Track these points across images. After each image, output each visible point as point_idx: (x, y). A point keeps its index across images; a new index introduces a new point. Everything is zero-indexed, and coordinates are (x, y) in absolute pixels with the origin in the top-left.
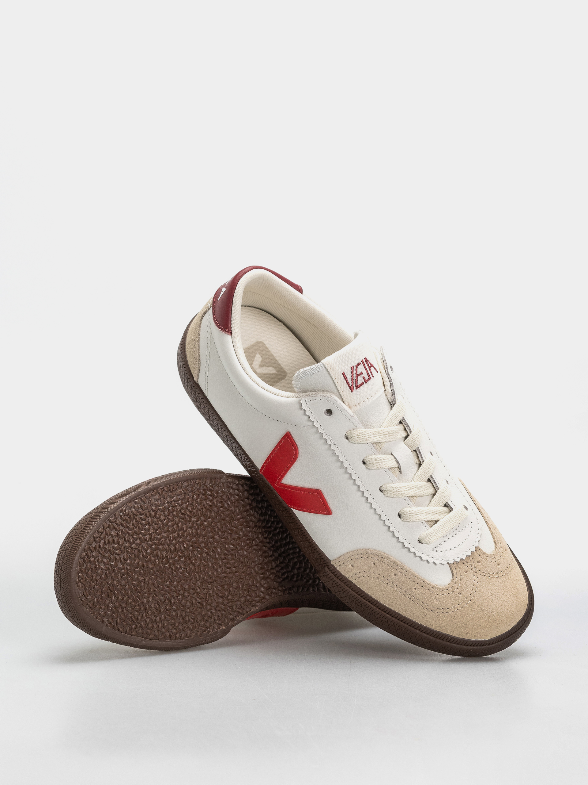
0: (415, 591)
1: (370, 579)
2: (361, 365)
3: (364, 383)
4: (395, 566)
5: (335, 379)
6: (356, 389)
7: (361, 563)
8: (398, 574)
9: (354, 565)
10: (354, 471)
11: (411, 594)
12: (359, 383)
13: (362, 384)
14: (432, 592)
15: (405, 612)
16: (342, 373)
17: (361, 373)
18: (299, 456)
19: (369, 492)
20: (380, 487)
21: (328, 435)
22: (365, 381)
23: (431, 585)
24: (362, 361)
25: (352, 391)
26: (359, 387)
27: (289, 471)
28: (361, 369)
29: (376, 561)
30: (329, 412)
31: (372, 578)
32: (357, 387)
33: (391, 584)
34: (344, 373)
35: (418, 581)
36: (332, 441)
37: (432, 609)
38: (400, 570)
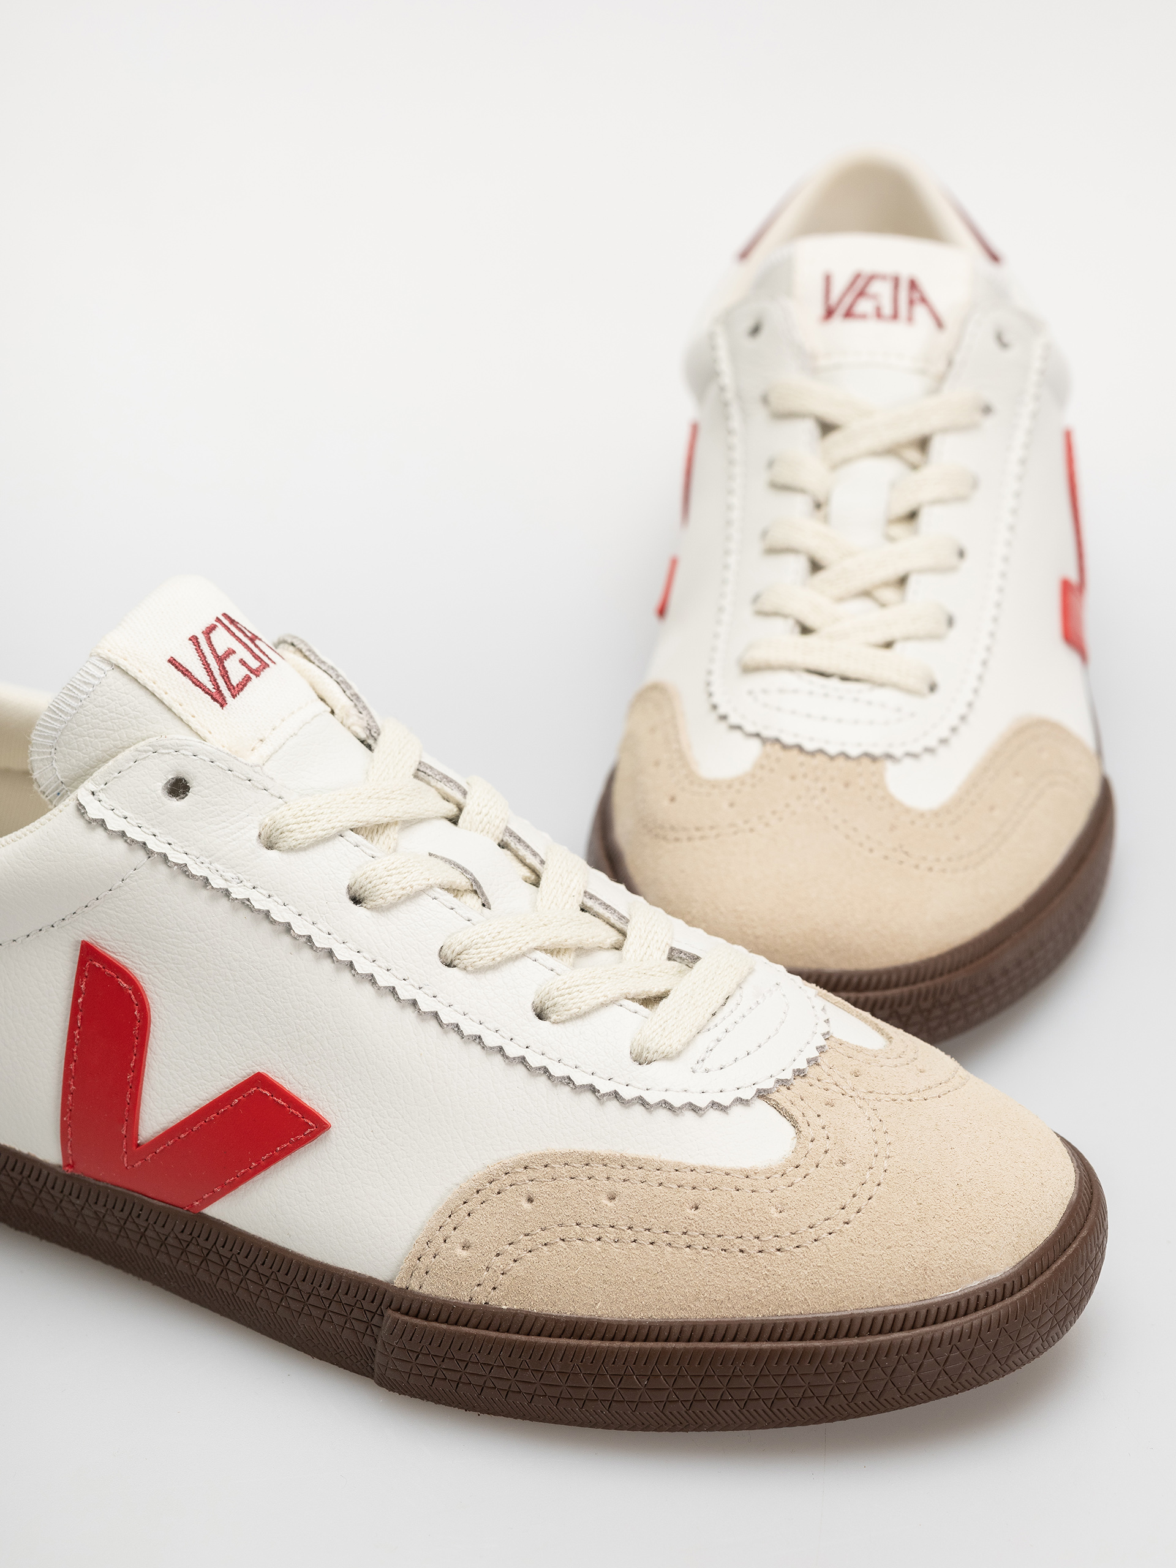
0: (696, 1212)
1: (538, 1256)
2: (217, 629)
3: (252, 675)
4: (597, 1169)
5: (152, 684)
6: (234, 696)
7: (489, 1220)
8: (620, 1187)
9: (472, 1239)
10: (335, 936)
11: (689, 1228)
12: (235, 680)
13: (247, 679)
14: (753, 1191)
15: (697, 1304)
16: (169, 661)
17: (230, 652)
18: (151, 1005)
19: (412, 982)
20: (440, 956)
21: (207, 860)
22: (251, 673)
23: (735, 1171)
24: (218, 620)
25: (222, 706)
26: (242, 689)
27: (146, 1080)
28: (222, 640)
29: (530, 1188)
30: (178, 788)
31: (545, 1248)
32: (236, 690)
33: (612, 1234)
34: (172, 657)
35: (690, 1177)
36: (229, 875)
37: (777, 1243)
38: (618, 1174)
